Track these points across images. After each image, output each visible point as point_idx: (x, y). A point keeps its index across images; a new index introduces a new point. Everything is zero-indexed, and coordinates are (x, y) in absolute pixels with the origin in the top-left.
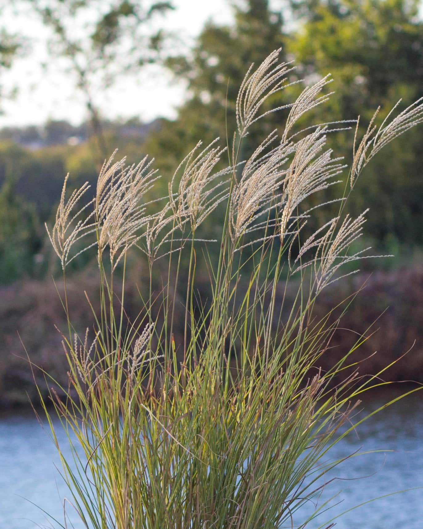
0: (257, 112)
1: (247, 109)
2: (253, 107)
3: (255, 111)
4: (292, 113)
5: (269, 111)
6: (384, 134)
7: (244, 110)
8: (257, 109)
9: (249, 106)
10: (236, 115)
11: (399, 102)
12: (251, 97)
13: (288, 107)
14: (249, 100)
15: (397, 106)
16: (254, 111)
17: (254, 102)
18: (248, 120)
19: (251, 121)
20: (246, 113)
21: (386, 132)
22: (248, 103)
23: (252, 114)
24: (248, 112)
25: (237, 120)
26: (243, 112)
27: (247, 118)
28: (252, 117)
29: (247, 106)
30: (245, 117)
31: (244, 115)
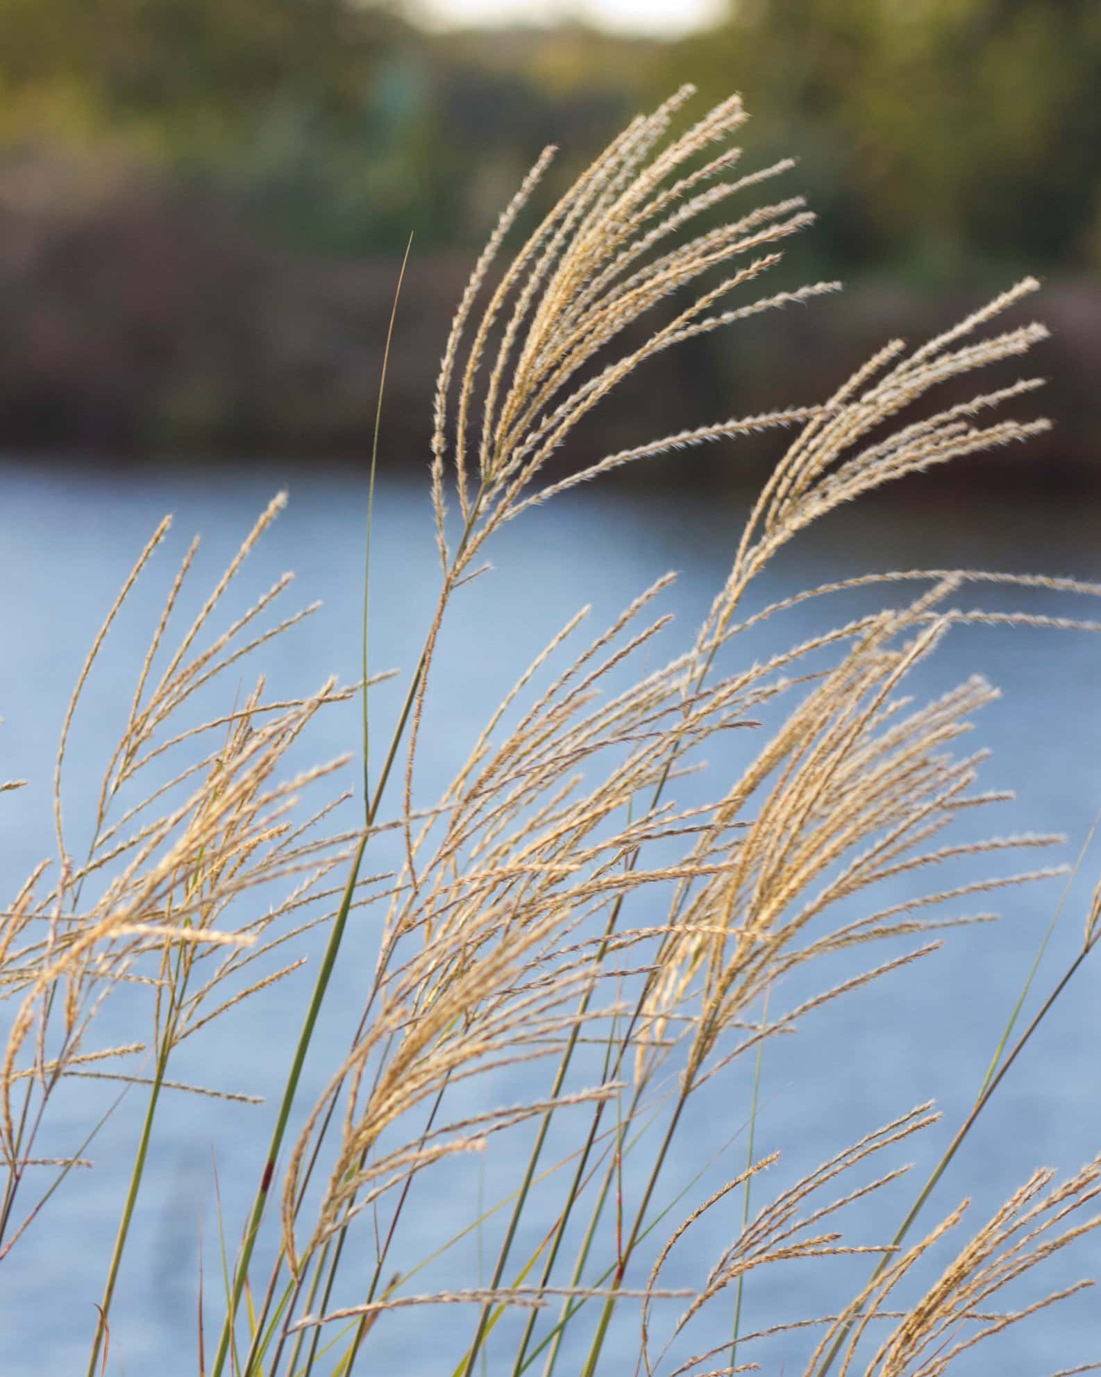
0: (555, 449)
1: (500, 427)
2: (535, 425)
3: (548, 444)
4: (786, 482)
5: (623, 454)
7: (486, 432)
8: (558, 433)
9: (513, 414)
10: (432, 457)
12: (531, 365)
13: (739, 435)
14: (517, 380)
16: (540, 445)
17: (549, 391)
18: (502, 494)
19: (516, 501)
20: (492, 452)
22: (511, 394)
23: (527, 459)
24: (504, 451)
25: (435, 482)
26: (477, 447)
27: (493, 484)
28: (525, 478)
29: (504, 412)
30: (483, 472)
31: (482, 463)
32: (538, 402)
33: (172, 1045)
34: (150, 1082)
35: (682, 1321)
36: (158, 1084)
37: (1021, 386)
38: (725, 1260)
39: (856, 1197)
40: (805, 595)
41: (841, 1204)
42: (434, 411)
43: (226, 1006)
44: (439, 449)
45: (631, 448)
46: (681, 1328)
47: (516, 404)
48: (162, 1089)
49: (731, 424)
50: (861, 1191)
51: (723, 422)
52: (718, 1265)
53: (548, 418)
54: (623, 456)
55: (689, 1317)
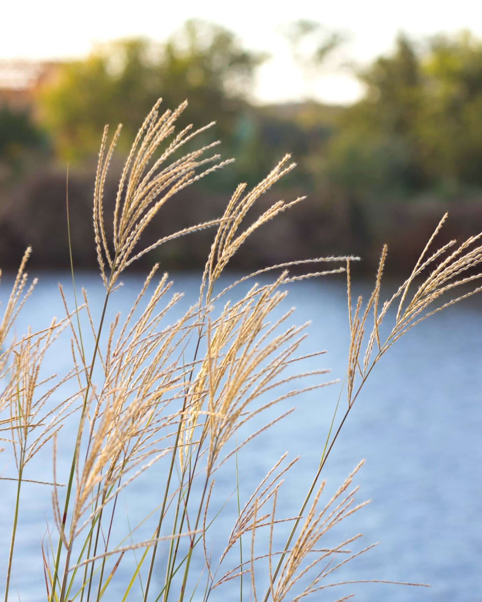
0: (138, 241)
1: (120, 232)
3: (135, 239)
6: (419, 295)
7: (115, 234)
8: (137, 235)
9: (124, 227)
10: (96, 245)
11: (443, 221)
13: (198, 230)
14: (123, 215)
15: (439, 230)
17: (136, 217)
18: (123, 257)
19: (128, 260)
20: (118, 241)
21: (423, 290)
22: (122, 219)
24: (122, 241)
25: (99, 255)
26: (112, 240)
27: (120, 253)
28: (129, 251)
29: (120, 227)
30: (116, 249)
31: (115, 246)
32: (132, 222)
33: (24, 465)
34: (17, 480)
35: (221, 559)
36: (20, 480)
37: (298, 199)
38: (233, 533)
39: (268, 498)
40: (237, 282)
41: (264, 502)
42: (94, 228)
43: (40, 447)
44: (98, 242)
45: (168, 236)
46: (221, 561)
47: (124, 223)
48: (22, 482)
49: (199, 225)
50: (269, 495)
51: (197, 225)
52: (231, 536)
53: (138, 224)
54: (165, 239)
55: (224, 557)
